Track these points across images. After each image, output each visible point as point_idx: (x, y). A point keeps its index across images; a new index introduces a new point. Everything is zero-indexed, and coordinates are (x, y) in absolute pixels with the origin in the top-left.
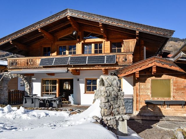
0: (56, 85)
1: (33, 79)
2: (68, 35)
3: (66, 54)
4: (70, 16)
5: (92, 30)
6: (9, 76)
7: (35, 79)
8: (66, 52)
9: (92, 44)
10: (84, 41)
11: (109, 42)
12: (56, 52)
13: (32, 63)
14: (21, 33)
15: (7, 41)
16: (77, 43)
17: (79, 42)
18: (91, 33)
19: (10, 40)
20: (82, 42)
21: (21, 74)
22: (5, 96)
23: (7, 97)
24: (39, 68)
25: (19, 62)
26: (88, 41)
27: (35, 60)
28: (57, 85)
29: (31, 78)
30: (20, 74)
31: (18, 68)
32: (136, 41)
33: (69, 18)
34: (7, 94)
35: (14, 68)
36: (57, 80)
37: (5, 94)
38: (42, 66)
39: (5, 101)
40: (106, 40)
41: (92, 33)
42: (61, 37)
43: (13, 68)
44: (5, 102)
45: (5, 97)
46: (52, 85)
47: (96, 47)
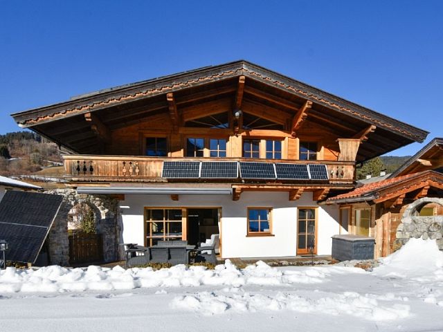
0: (181, 219)
1: (121, 207)
2: (208, 117)
3: (205, 156)
4: (246, 77)
5: (264, 113)
6: (69, 199)
7: (128, 207)
8: (202, 152)
9: (262, 141)
10: (248, 133)
11: (298, 140)
12: (182, 150)
13: (137, 171)
14: (119, 97)
15: (76, 112)
16: (232, 136)
17: (236, 133)
18: (258, 117)
19: (85, 110)
20: (244, 134)
21: (96, 195)
22: (63, 246)
23: (68, 249)
24: (156, 182)
25: (100, 167)
26: (254, 133)
27: (147, 164)
28: (184, 221)
29: (117, 205)
30: (93, 194)
31: (98, 181)
32: (359, 143)
33: (242, 80)
34: (67, 243)
35: (85, 181)
36: (184, 210)
37: (63, 242)
38: (165, 179)
39: (62, 258)
40: (293, 136)
41: (262, 119)
42: (193, 118)
43: (83, 179)
44: (64, 262)
45: (62, 248)
46: (168, 221)
47: (269, 147)
